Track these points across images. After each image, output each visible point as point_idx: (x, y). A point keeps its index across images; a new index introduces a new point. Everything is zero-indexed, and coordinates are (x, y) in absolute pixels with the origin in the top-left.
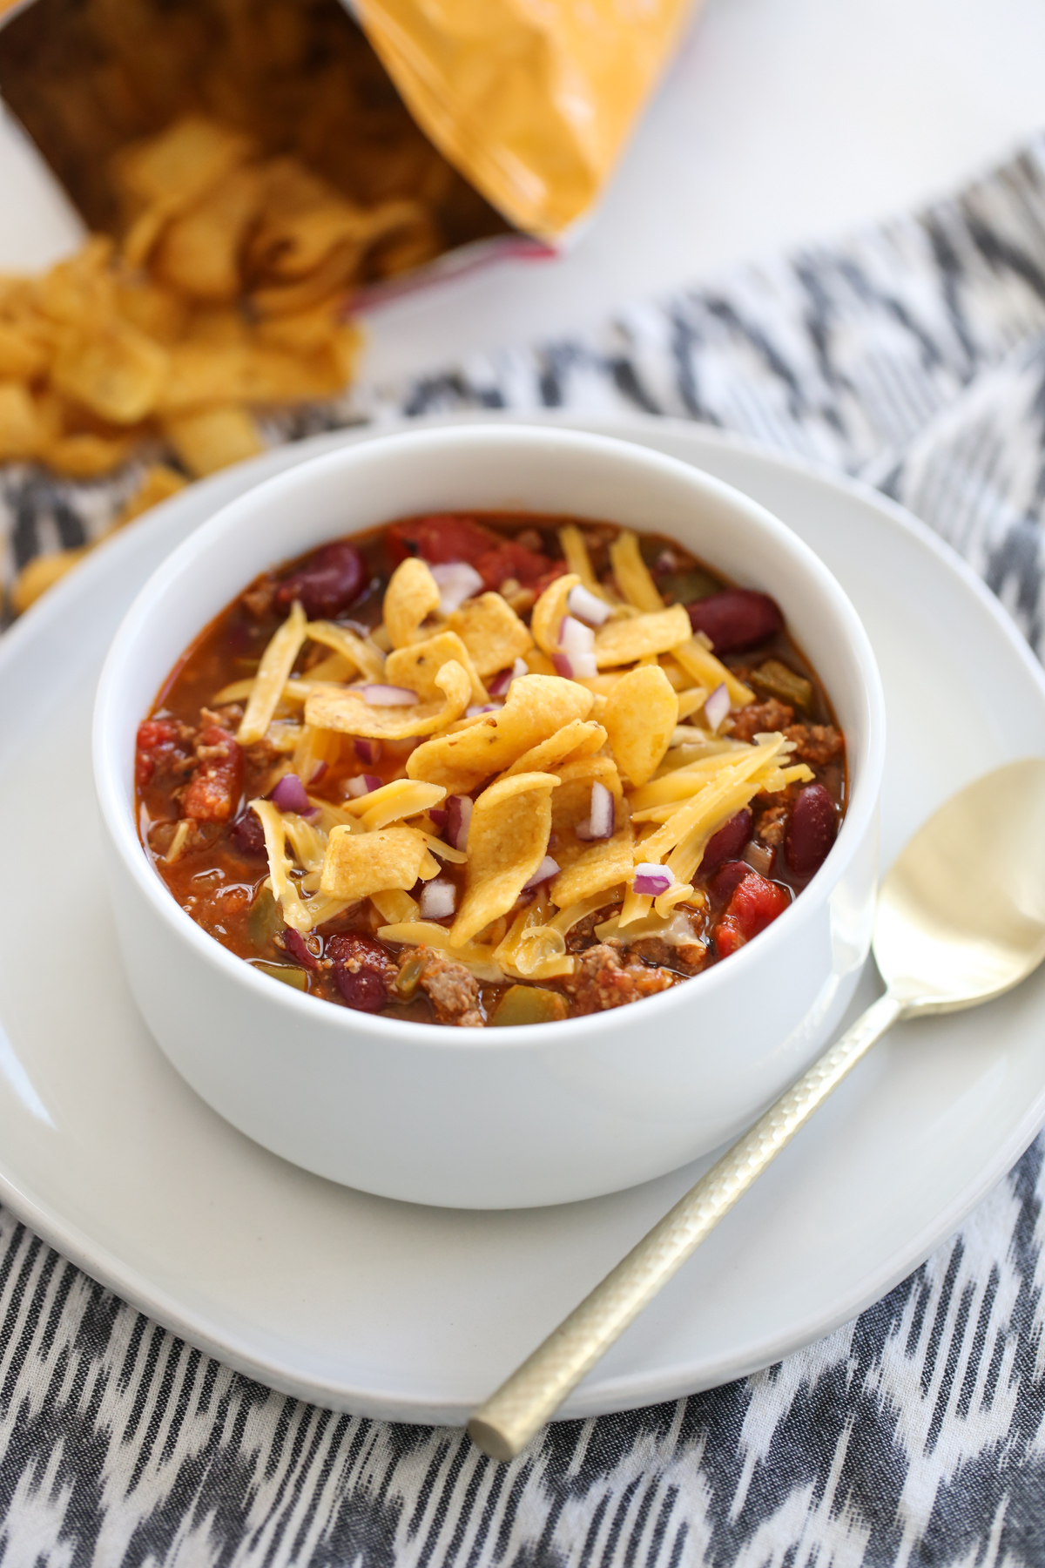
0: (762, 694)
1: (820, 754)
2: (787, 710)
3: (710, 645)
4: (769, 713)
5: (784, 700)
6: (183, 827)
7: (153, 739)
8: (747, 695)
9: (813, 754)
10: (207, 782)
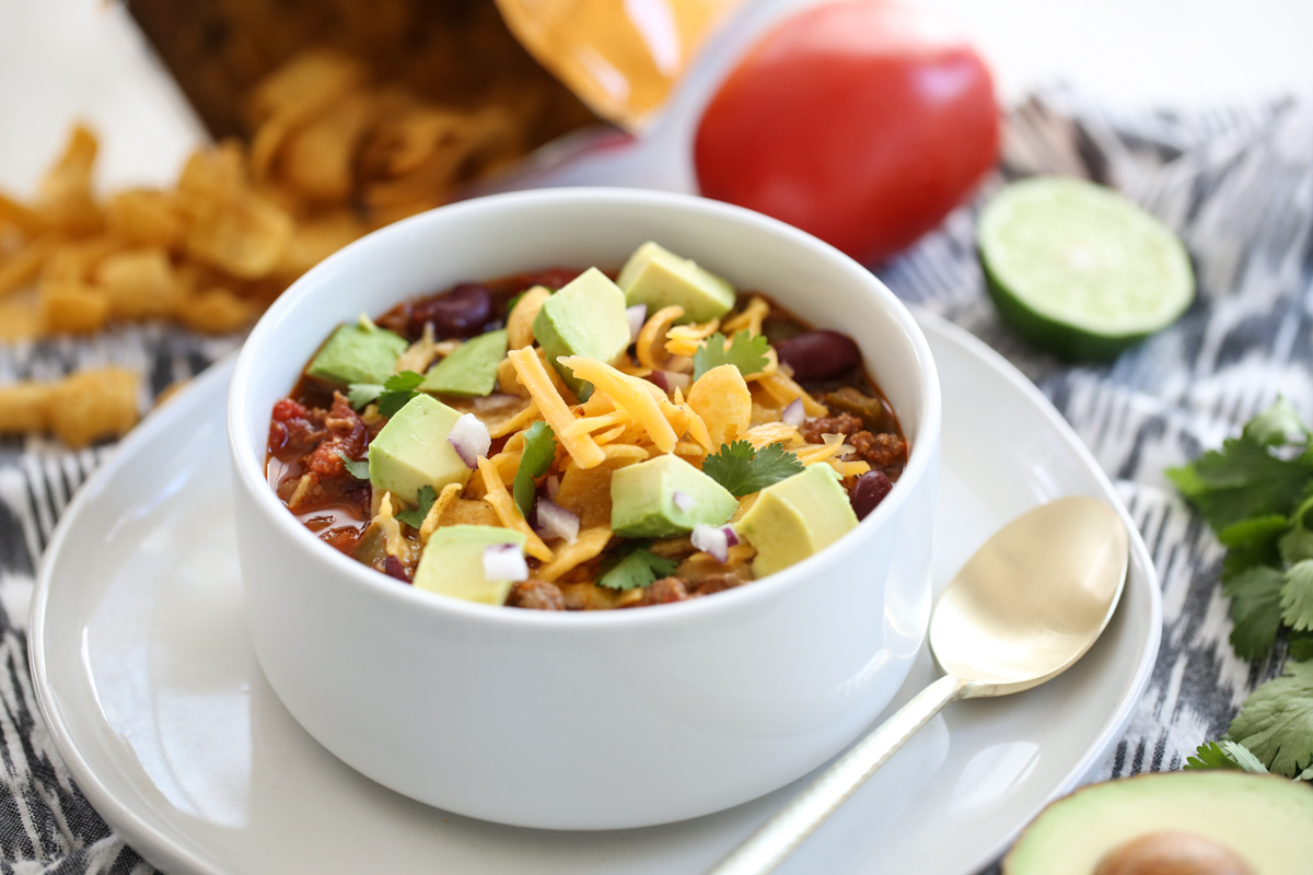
0: (835, 410)
1: (883, 456)
2: (857, 421)
3: (791, 372)
4: (841, 423)
5: (855, 412)
6: (306, 479)
7: (288, 413)
8: (822, 410)
9: (878, 455)
10: (332, 446)
